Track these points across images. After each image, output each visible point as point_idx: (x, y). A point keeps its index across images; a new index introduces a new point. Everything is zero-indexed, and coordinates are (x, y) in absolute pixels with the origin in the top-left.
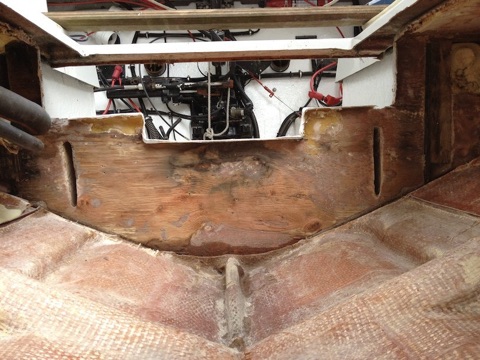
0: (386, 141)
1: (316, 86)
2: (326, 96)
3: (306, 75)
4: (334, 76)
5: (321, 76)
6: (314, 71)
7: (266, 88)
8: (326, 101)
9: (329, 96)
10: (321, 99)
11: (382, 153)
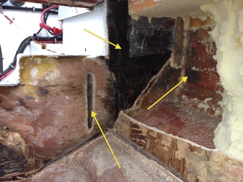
0: (98, 85)
1: (45, 20)
2: (52, 27)
3: (38, 10)
4: (57, 13)
5: (49, 12)
6: (44, 9)
7: (6, 17)
8: (52, 31)
9: (54, 28)
10: (49, 29)
11: (94, 95)
